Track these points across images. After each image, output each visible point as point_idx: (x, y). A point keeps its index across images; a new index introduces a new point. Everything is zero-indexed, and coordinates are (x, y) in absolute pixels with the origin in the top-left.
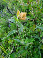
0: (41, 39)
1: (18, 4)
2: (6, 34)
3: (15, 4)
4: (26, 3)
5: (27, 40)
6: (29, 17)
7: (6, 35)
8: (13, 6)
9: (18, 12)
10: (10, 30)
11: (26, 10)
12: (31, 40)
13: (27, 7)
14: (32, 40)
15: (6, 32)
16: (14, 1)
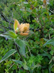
0: (51, 57)
1: (17, 9)
2: (2, 49)
3: (13, 9)
4: (29, 8)
5: (32, 59)
6: (33, 26)
7: (2, 51)
8: (11, 11)
9: (16, 23)
10: (7, 44)
11: (28, 17)
12: (38, 59)
13: (30, 13)
14: (40, 59)
15: (2, 46)
16: (12, 5)
